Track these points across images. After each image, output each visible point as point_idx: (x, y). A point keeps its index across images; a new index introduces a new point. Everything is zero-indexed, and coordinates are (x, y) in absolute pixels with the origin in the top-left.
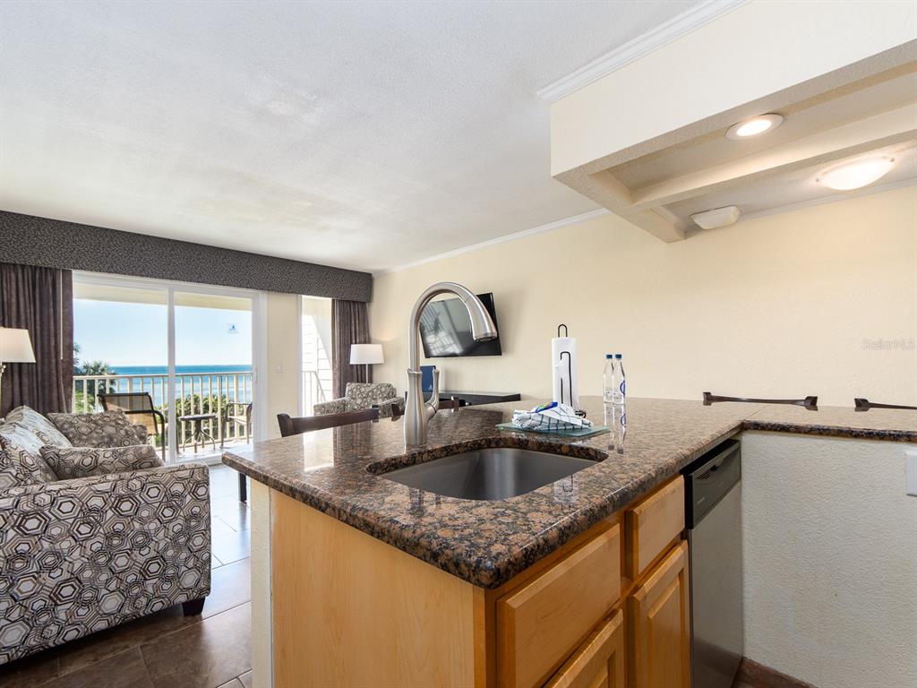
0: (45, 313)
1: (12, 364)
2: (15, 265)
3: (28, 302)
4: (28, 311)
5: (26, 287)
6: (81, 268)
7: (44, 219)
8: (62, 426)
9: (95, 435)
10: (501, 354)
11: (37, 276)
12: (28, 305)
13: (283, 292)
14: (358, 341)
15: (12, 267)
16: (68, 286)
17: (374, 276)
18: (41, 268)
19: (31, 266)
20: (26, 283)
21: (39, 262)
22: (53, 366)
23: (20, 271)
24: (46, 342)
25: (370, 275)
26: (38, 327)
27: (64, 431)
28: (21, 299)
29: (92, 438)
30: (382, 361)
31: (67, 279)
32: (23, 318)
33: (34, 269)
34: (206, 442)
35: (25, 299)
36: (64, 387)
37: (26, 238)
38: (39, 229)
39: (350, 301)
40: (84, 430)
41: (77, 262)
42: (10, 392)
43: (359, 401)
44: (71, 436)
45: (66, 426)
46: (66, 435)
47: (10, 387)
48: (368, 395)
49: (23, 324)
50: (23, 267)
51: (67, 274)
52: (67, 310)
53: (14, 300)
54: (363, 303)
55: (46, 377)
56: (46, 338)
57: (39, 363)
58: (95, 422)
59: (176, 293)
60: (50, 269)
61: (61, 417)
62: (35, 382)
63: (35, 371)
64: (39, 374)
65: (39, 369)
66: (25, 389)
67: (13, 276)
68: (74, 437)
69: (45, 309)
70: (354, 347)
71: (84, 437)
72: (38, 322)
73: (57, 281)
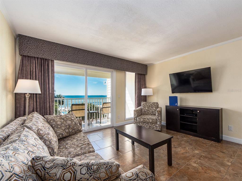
0: (45, 76)
1: (33, 94)
2: (35, 57)
3: (39, 71)
4: (39, 74)
5: (39, 66)
6: (57, 59)
7: (45, 41)
8: (50, 121)
9: (63, 125)
10: (212, 92)
11: (43, 62)
12: (39, 73)
13: (121, 70)
14: (143, 87)
15: (34, 58)
16: (53, 66)
17: (148, 66)
18: (44, 59)
19: (40, 58)
20: (39, 64)
21: (43, 57)
22: (48, 95)
23: (36, 59)
24: (45, 86)
25: (147, 65)
26: (43, 81)
27: (51, 124)
28: (37, 70)
29: (62, 126)
30: (152, 94)
31: (52, 63)
32: (37, 77)
33: (41, 59)
34: (93, 120)
35: (38, 70)
36: (52, 103)
37: (39, 47)
38: (43, 44)
39: (140, 74)
40: (59, 123)
41: (56, 57)
42: (32, 105)
43: (147, 108)
44: (54, 126)
45: (51, 121)
46: (52, 126)
47: (33, 102)
48: (150, 106)
49: (37, 79)
50: (38, 58)
51: (52, 61)
52: (52, 75)
53: (34, 70)
54: (144, 75)
55: (45, 99)
56: (45, 85)
57: (43, 94)
58: (63, 119)
59: (88, 70)
60: (47, 59)
61: (49, 117)
62: (41, 101)
63: (41, 97)
64: (43, 98)
65: (43, 96)
66: (38, 103)
67: (34, 61)
68: (55, 126)
69: (45, 74)
70: (143, 90)
71: (59, 126)
72: (43, 79)
73: (49, 64)
